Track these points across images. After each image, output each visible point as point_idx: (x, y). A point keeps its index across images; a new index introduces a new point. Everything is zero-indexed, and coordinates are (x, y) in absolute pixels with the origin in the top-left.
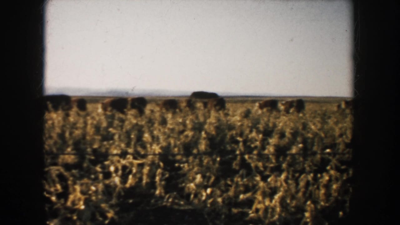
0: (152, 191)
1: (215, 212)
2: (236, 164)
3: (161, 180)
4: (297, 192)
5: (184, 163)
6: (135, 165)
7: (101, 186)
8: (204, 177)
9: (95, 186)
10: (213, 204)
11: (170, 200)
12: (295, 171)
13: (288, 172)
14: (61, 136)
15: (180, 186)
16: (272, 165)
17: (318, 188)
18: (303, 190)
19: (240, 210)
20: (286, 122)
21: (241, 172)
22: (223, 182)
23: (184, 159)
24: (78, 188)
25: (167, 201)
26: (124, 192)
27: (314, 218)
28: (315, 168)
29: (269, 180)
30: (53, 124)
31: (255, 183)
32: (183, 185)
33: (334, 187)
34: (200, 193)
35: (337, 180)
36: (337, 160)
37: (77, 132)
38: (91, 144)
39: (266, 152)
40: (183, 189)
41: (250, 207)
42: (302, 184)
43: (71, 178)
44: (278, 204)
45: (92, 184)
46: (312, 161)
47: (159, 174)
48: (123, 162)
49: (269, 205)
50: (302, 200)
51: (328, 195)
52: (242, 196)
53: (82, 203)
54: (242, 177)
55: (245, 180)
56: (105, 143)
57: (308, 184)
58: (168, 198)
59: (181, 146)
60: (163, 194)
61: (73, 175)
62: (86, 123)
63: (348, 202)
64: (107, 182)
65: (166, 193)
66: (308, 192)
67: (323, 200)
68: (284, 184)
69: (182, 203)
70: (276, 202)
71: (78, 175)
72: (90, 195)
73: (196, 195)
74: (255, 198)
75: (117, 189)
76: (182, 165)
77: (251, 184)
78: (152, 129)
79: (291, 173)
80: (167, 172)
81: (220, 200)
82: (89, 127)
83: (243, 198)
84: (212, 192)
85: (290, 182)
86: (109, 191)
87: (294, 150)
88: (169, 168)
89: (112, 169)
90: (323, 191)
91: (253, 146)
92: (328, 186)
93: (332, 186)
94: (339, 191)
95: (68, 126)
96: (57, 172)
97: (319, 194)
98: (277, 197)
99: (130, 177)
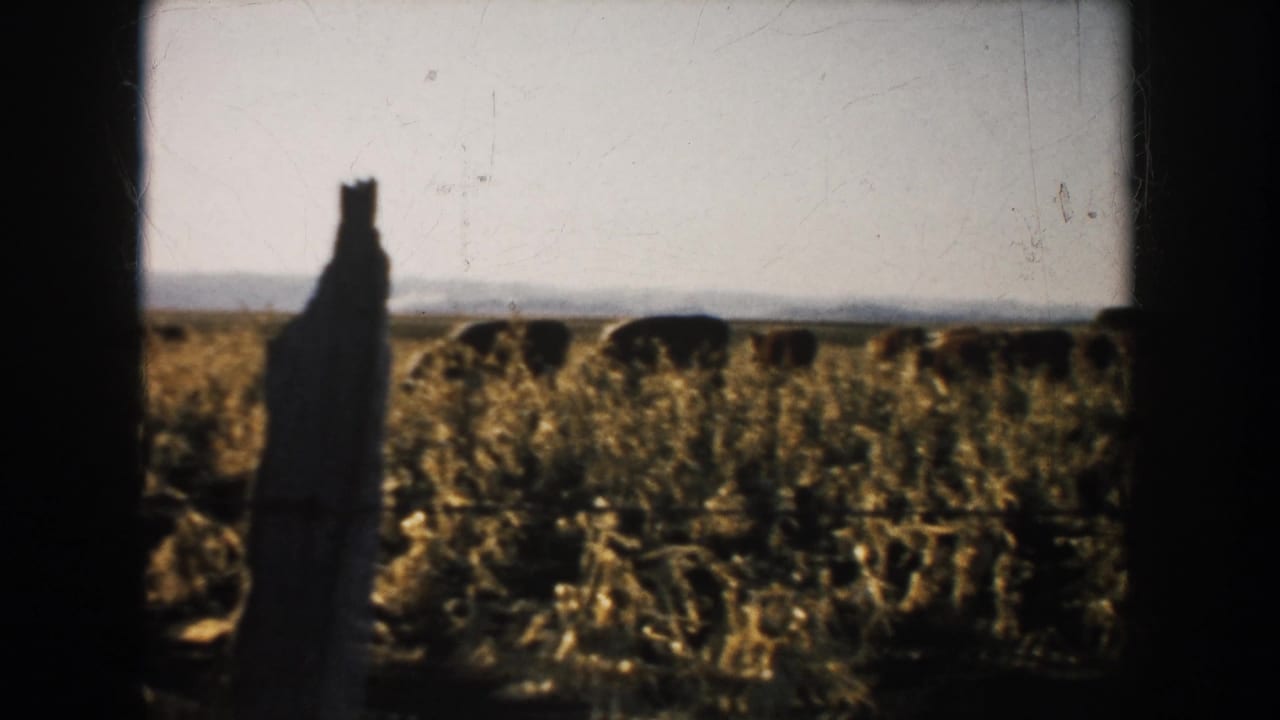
0: (981, 623)
3: (1009, 589)
5: (1080, 534)
6: (932, 542)
7: (823, 606)
9: (805, 608)
11: (1037, 652)
14: (700, 446)
15: (1066, 606)
23: (1079, 523)
24: (752, 612)
25: (1028, 656)
26: (894, 625)
30: (672, 410)
32: (1077, 603)
37: (751, 437)
38: (791, 474)
40: (1075, 615)
43: (733, 583)
45: (797, 602)
47: (1005, 568)
48: (894, 531)
53: (765, 660)
56: (836, 471)
58: (1031, 647)
59: (1071, 482)
61: (737, 572)
62: (773, 407)
64: (841, 594)
65: (1024, 628)
69: (1072, 660)
71: (750, 573)
72: (793, 636)
75: (875, 618)
76: (1074, 542)
78: (981, 425)
80: (1027, 564)
82: (784, 420)
86: (847, 622)
88: (1034, 551)
89: (860, 553)
95: (719, 417)
96: (688, 564)
99: (915, 578)
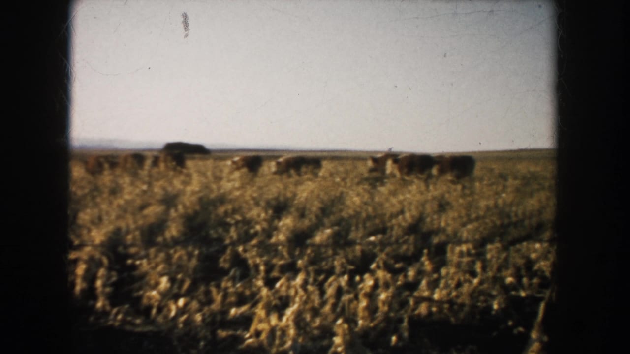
0: (91, 303)
1: (190, 335)
2: (225, 261)
3: (104, 285)
4: (323, 304)
5: (141, 258)
8: (172, 280)
10: (187, 323)
11: (120, 317)
12: (318, 272)
13: (308, 274)
15: (135, 294)
16: (282, 262)
17: (356, 298)
18: (332, 301)
19: (231, 333)
20: (312, 192)
21: (232, 273)
22: (202, 288)
23: (143, 253)
25: (115, 319)
27: (349, 345)
28: (352, 267)
29: (278, 285)
31: (254, 289)
32: (141, 292)
33: (383, 296)
34: (167, 306)
35: (387, 286)
36: (387, 254)
39: (273, 240)
40: (140, 298)
41: (247, 328)
42: (330, 291)
44: (291, 323)
46: (346, 257)
47: (103, 276)
49: (276, 326)
50: (331, 317)
51: (372, 309)
52: (233, 311)
54: (234, 279)
55: (238, 285)
57: (339, 292)
58: (117, 314)
59: (137, 232)
60: (108, 308)
63: (406, 320)
65: (113, 305)
66: (340, 305)
67: (363, 318)
68: (301, 292)
69: (138, 321)
70: (288, 320)
73: (160, 310)
74: (254, 314)
76: (138, 262)
77: (247, 292)
79: (312, 275)
80: (114, 273)
81: (198, 317)
83: (236, 313)
84: (186, 305)
85: (310, 288)
87: (318, 238)
88: (117, 267)
90: (364, 303)
91: (252, 231)
92: (372, 296)
93: (379, 295)
94: (389, 303)
97: (356, 308)
98: (290, 312)
